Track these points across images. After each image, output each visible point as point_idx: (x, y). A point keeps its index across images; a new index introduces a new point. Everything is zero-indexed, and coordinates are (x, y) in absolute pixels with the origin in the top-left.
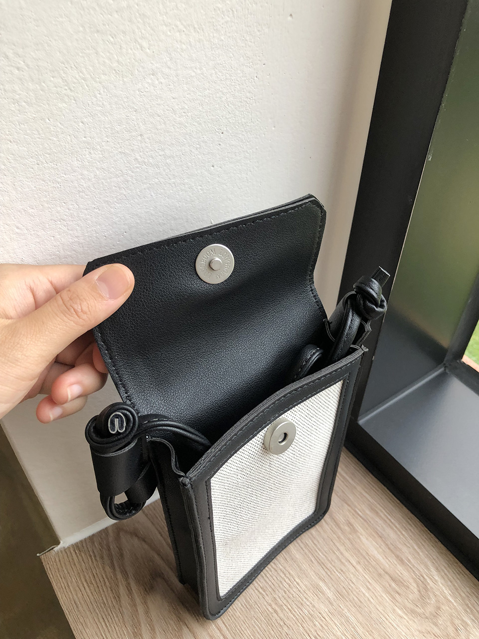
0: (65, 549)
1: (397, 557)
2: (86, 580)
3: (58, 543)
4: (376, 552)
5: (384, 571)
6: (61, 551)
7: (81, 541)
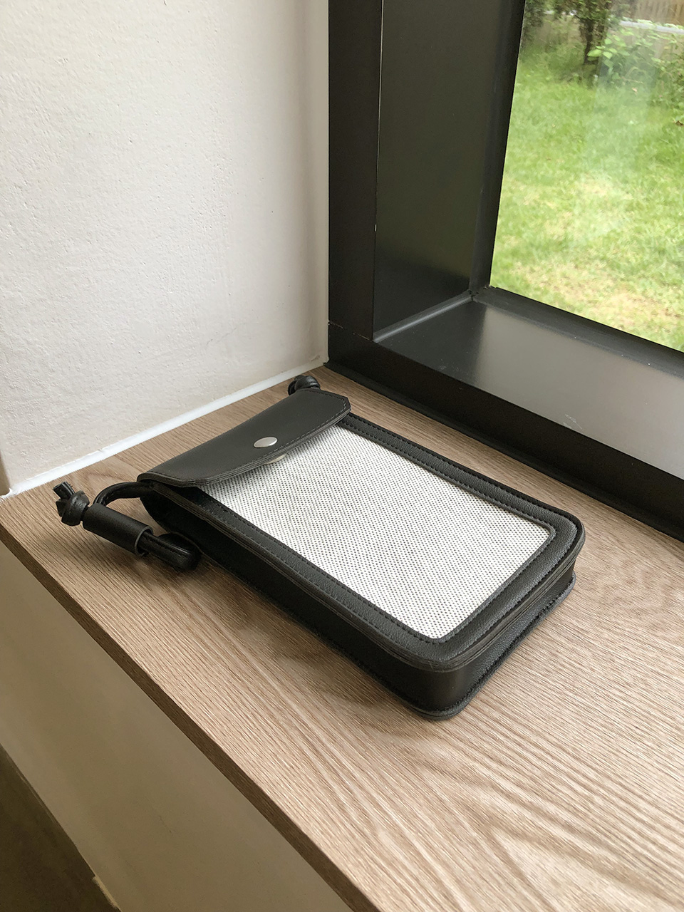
0: (16, 497)
2: (47, 517)
3: (6, 492)
6: (12, 498)
7: (38, 488)
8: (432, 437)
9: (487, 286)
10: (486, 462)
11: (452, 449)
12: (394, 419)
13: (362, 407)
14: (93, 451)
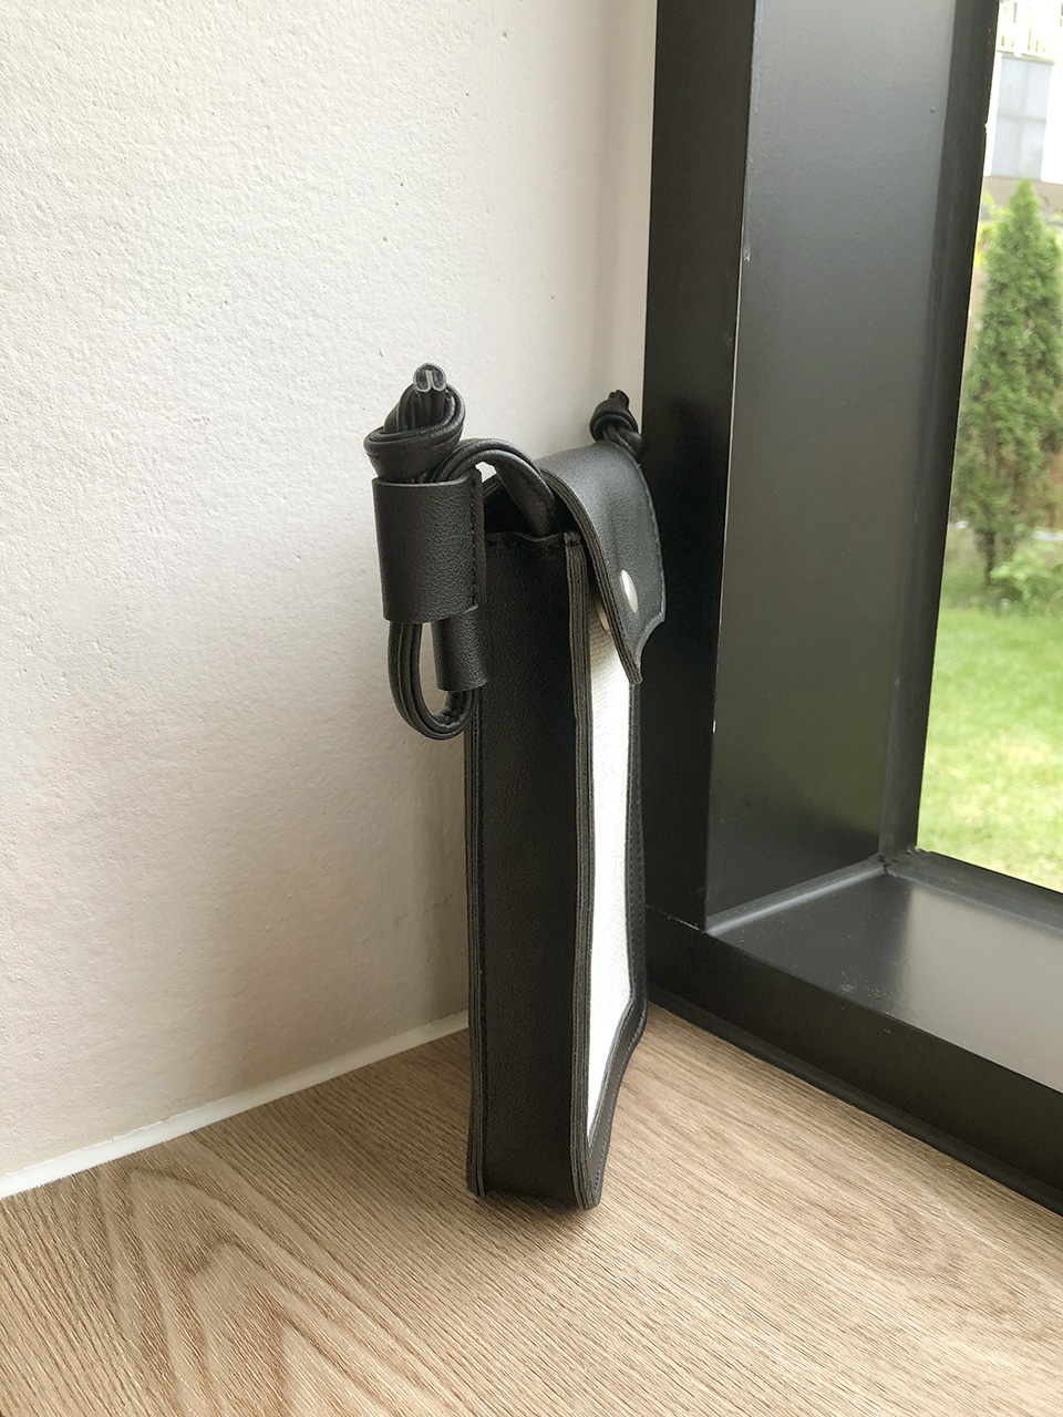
1: (838, 1178)
4: (785, 1173)
5: (807, 1201)
8: (830, 1130)
9: (913, 850)
10: (952, 1194)
11: (876, 1159)
12: (749, 1088)
13: (685, 1061)
14: (150, 1123)
